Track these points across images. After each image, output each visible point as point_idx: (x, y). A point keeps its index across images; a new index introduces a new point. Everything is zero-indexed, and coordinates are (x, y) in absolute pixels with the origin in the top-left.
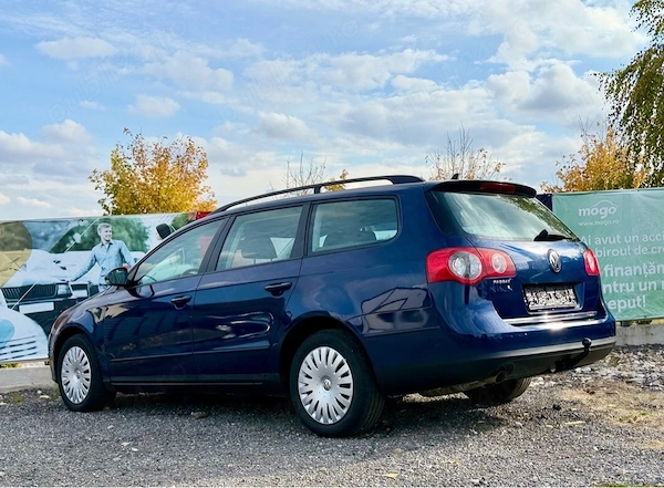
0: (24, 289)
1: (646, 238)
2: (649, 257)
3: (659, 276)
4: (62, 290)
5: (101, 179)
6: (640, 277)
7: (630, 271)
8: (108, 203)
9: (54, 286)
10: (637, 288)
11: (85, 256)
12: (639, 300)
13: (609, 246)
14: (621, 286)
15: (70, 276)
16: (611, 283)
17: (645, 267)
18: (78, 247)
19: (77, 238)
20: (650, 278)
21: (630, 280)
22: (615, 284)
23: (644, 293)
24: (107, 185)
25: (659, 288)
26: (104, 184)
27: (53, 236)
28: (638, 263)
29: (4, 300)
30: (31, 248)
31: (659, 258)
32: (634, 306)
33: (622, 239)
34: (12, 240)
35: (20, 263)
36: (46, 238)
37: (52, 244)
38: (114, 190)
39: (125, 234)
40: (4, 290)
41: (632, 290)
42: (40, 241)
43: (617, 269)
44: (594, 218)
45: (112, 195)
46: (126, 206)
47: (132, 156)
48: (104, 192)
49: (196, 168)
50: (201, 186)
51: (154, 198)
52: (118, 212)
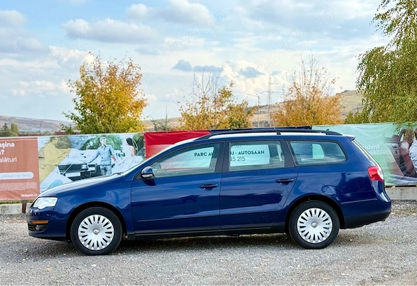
0: (67, 166)
4: (84, 167)
5: (74, 85)
8: (78, 100)
9: (80, 165)
11: (95, 152)
15: (88, 160)
18: (92, 148)
19: (91, 143)
24: (78, 89)
26: (76, 88)
27: (80, 143)
29: (59, 171)
30: (71, 148)
34: (63, 144)
35: (66, 154)
36: (77, 144)
37: (80, 146)
38: (83, 93)
39: (112, 142)
40: (59, 166)
42: (75, 145)
45: (80, 96)
46: (91, 104)
47: (93, 70)
48: (75, 93)
49: (134, 78)
50: (137, 90)
51: (107, 98)
52: (84, 107)
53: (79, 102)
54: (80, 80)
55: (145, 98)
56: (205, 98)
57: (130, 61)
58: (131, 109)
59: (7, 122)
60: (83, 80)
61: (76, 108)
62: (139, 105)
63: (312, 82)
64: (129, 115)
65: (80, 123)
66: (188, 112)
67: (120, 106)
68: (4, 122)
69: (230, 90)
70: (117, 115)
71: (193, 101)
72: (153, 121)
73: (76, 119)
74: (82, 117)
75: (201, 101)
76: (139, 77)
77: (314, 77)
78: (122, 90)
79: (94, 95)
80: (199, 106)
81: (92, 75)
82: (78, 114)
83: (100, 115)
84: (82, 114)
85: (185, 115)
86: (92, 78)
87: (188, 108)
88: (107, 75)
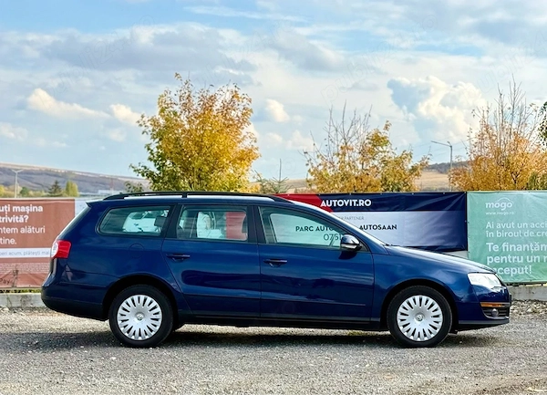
1: (533, 226)
2: (535, 239)
3: (541, 253)
5: (148, 124)
6: (528, 253)
7: (520, 248)
8: (153, 147)
10: (525, 260)
12: (526, 268)
13: (506, 230)
14: (514, 258)
16: (507, 256)
17: (531, 245)
20: (535, 254)
21: (520, 254)
22: (509, 256)
23: (530, 264)
24: (153, 130)
25: (542, 261)
26: (151, 128)
28: (526, 243)
31: (543, 240)
32: (523, 273)
33: (516, 225)
38: (160, 135)
41: (522, 261)
43: (511, 246)
44: (496, 210)
45: (157, 140)
46: (171, 153)
47: (178, 102)
48: (150, 136)
49: (240, 115)
50: (244, 132)
51: (197, 144)
52: (162, 157)
53: (155, 150)
54: (158, 116)
55: (255, 145)
56: (346, 148)
57: (234, 89)
58: (234, 162)
59: (59, 180)
60: (163, 116)
61: (150, 159)
62: (246, 157)
63: (514, 126)
64: (230, 171)
65: (155, 181)
66: (321, 168)
67: (217, 156)
68: (55, 179)
69: (384, 135)
70: (212, 171)
71: (329, 152)
72: (260, 181)
73: (151, 175)
74: (158, 172)
75: (341, 152)
76: (246, 112)
77: (517, 118)
78: (220, 132)
79: (177, 139)
80: (336, 160)
81: (176, 108)
82: (152, 168)
83: (186, 170)
84: (159, 169)
85: (314, 172)
86: (175, 114)
87: (320, 161)
88: (199, 109)
